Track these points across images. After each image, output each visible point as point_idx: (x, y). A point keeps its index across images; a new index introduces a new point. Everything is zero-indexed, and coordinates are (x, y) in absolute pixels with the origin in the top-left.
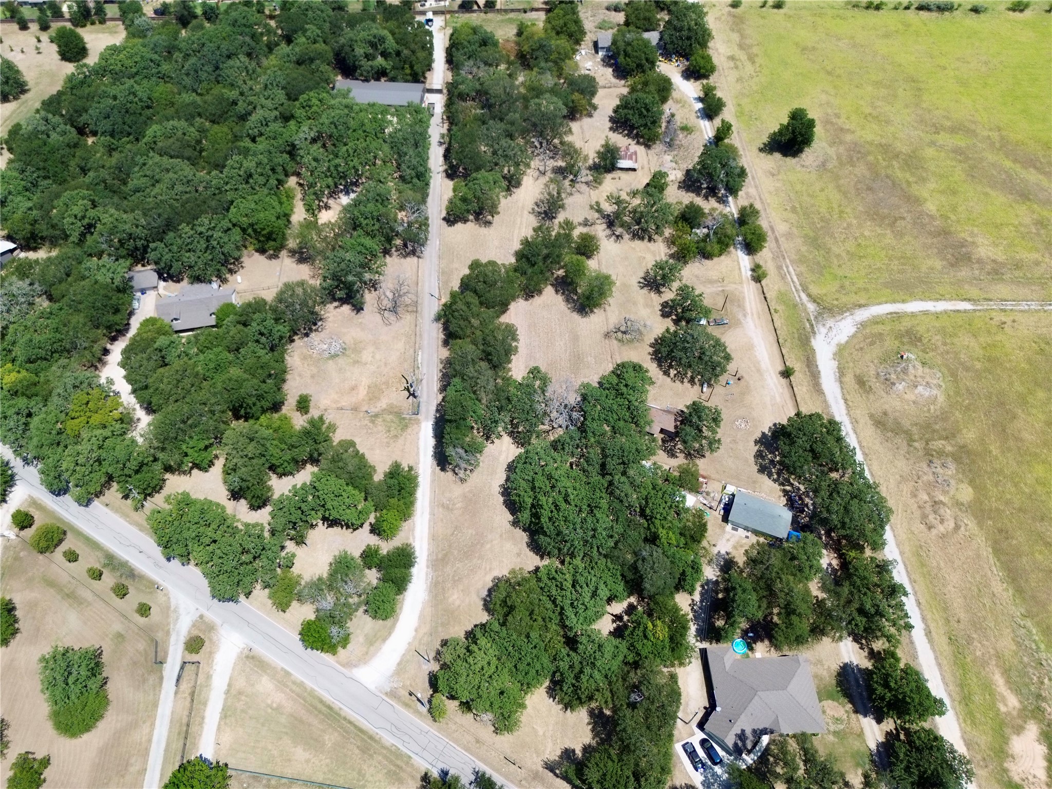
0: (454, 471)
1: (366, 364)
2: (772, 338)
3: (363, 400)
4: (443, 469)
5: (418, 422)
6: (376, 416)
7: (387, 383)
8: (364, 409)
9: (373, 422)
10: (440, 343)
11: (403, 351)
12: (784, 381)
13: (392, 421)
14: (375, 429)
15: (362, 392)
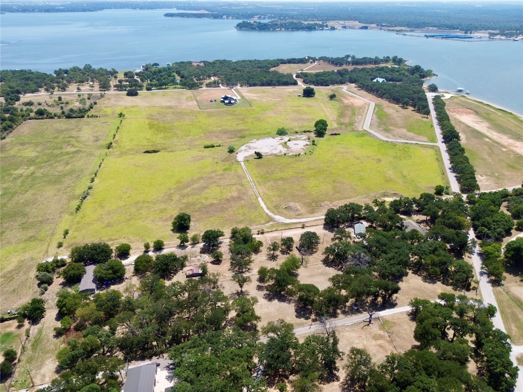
0: (395, 301)
1: (364, 345)
2: (289, 230)
3: (384, 340)
4: (396, 304)
5: (382, 317)
6: (388, 332)
7: (370, 333)
8: (389, 338)
9: (393, 333)
10: (336, 319)
11: (349, 332)
12: (306, 228)
13: (387, 326)
14: (395, 331)
15: (380, 342)
